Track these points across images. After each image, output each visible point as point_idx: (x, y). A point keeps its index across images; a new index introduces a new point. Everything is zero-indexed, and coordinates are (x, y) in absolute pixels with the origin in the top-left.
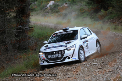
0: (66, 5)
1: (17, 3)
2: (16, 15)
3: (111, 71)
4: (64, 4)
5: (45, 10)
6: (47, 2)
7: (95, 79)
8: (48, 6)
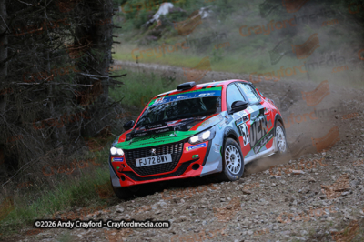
0: (206, 15)
1: (78, 9)
2: (76, 43)
3: (343, 190)
4: (201, 12)
5: (147, 28)
6: (152, 6)
7: (300, 212)
8: (157, 17)
